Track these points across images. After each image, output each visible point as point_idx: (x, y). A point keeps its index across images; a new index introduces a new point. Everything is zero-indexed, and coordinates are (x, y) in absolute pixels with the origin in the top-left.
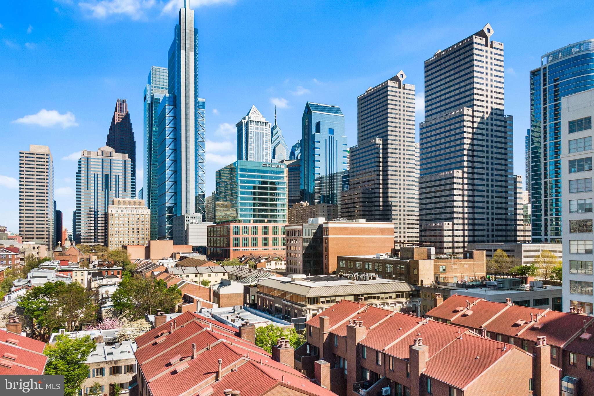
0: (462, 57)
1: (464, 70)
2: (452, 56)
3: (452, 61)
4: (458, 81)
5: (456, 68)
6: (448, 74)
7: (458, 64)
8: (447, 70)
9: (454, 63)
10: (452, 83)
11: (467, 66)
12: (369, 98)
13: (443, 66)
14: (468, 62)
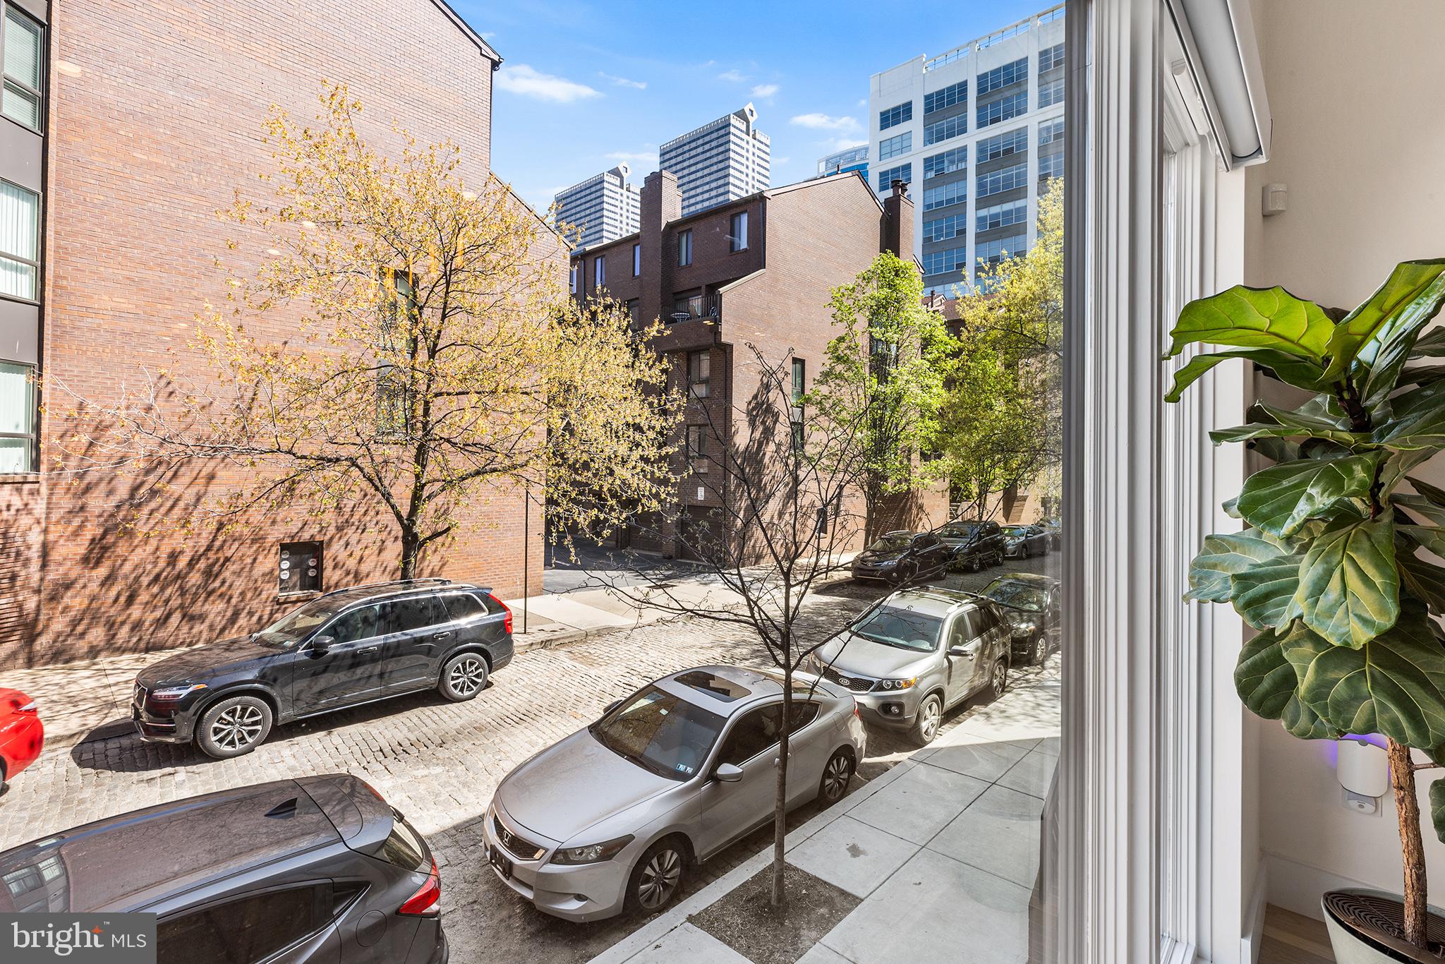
0: (714, 144)
1: (716, 163)
2: (700, 142)
3: (700, 150)
4: (707, 179)
5: (706, 160)
6: (693, 169)
7: (708, 155)
8: (692, 161)
9: (703, 153)
10: (698, 183)
11: (720, 158)
12: (574, 198)
13: (687, 155)
14: (722, 153)
